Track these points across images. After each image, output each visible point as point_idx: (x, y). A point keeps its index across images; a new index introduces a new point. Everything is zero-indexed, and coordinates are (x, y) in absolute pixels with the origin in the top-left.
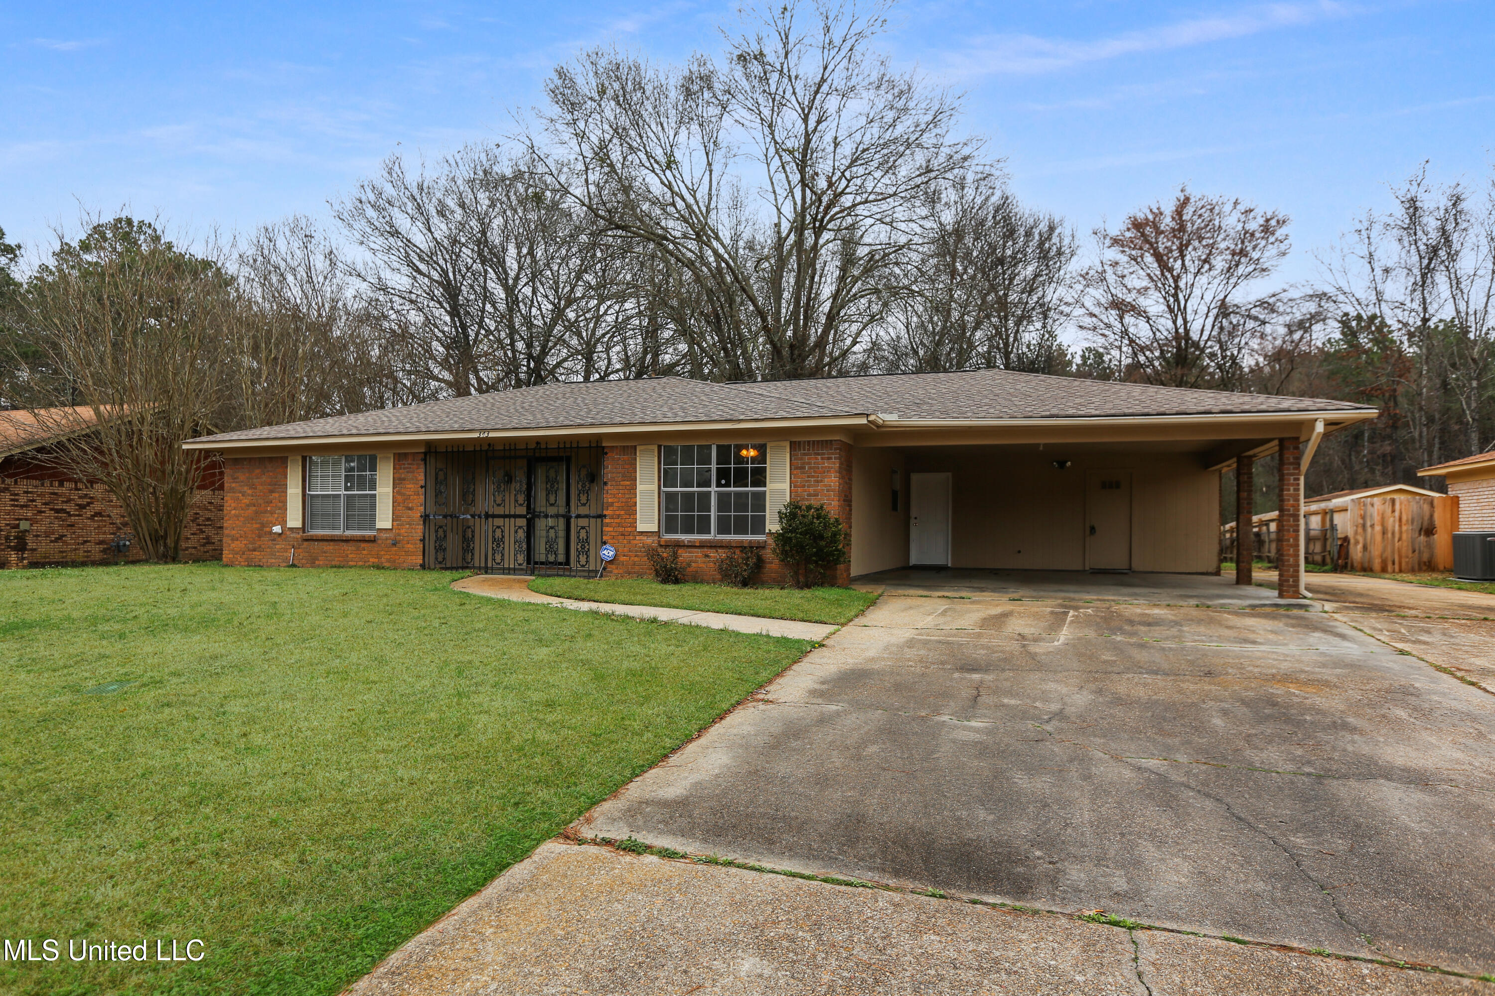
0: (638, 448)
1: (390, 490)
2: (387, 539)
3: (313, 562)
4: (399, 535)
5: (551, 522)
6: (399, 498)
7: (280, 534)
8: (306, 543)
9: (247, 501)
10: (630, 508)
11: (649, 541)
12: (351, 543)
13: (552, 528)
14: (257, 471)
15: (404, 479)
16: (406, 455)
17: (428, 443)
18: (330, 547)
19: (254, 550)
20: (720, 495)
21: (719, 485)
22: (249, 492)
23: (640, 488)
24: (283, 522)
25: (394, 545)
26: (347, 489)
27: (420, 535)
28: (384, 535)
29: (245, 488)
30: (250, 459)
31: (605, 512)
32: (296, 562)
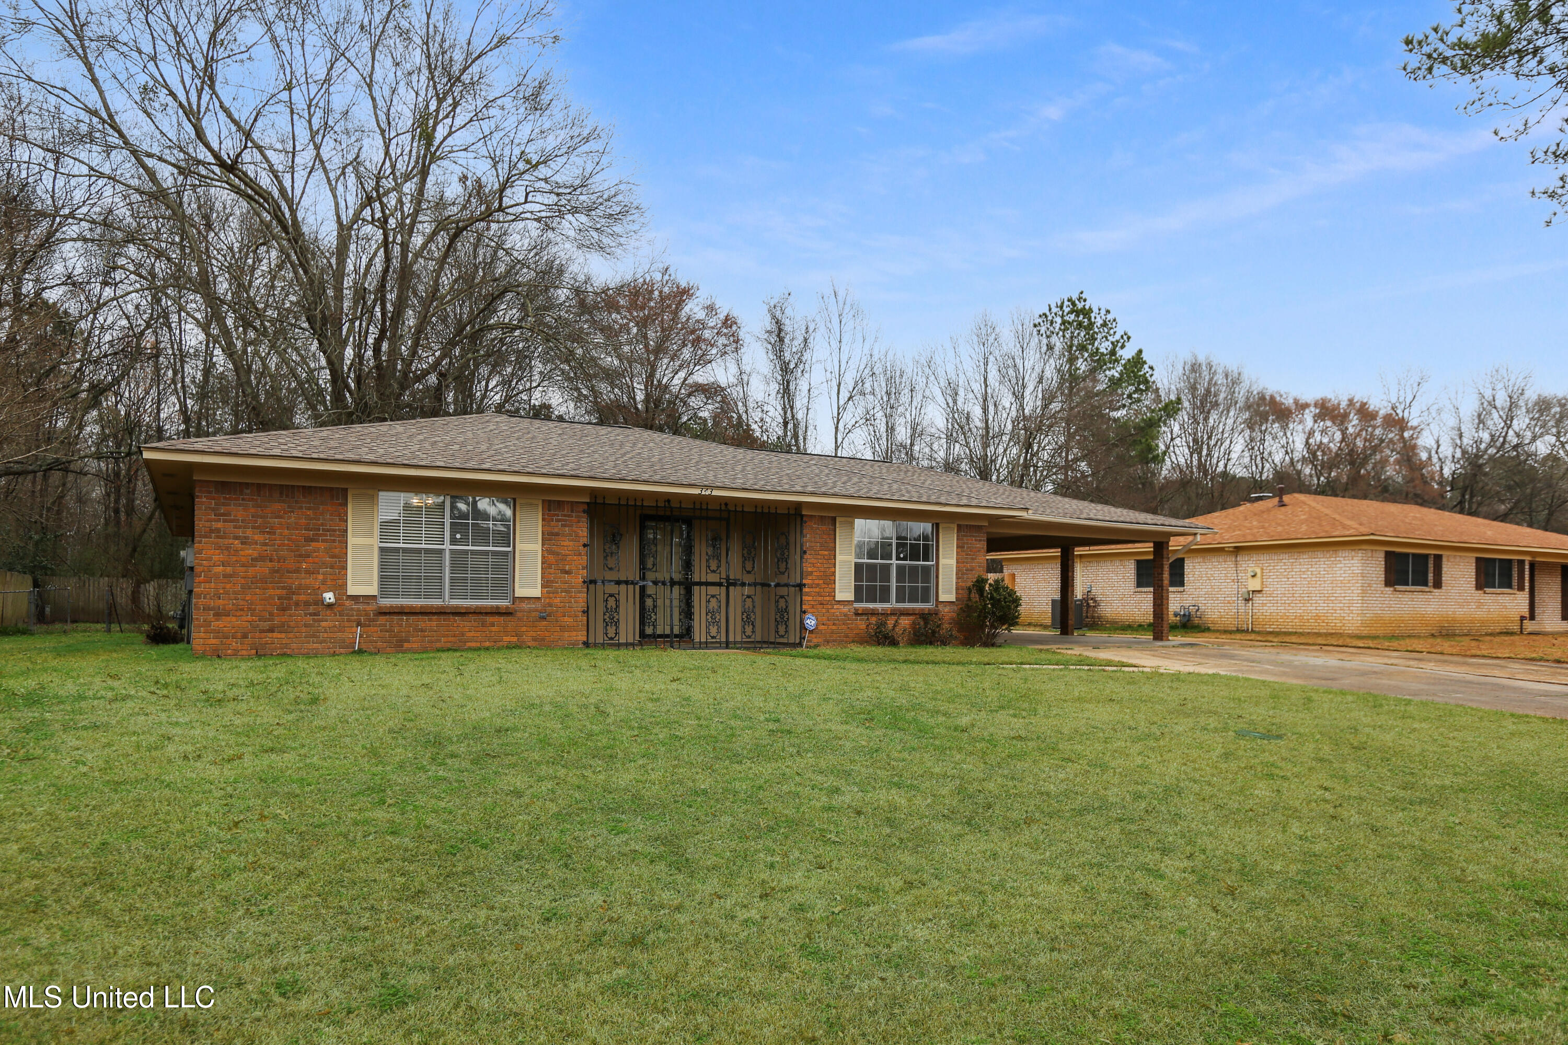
0: (838, 520)
1: (537, 547)
2: (530, 611)
3: (399, 645)
4: (550, 605)
5: (747, 591)
6: (552, 558)
7: (330, 606)
8: (382, 620)
9: (251, 552)
10: (830, 578)
11: (845, 609)
12: (472, 617)
13: (749, 597)
14: (277, 506)
15: (557, 534)
16: (560, 504)
17: (593, 491)
18: (432, 623)
19: (271, 630)
20: (898, 567)
21: (898, 558)
22: (258, 537)
23: (839, 558)
24: (340, 587)
25: (544, 618)
26: (453, 541)
27: (582, 605)
28: (525, 606)
29: (249, 533)
30: (259, 486)
31: (804, 581)
32: (364, 647)
